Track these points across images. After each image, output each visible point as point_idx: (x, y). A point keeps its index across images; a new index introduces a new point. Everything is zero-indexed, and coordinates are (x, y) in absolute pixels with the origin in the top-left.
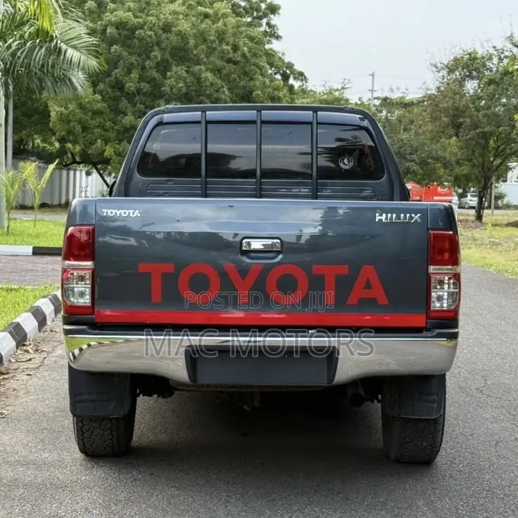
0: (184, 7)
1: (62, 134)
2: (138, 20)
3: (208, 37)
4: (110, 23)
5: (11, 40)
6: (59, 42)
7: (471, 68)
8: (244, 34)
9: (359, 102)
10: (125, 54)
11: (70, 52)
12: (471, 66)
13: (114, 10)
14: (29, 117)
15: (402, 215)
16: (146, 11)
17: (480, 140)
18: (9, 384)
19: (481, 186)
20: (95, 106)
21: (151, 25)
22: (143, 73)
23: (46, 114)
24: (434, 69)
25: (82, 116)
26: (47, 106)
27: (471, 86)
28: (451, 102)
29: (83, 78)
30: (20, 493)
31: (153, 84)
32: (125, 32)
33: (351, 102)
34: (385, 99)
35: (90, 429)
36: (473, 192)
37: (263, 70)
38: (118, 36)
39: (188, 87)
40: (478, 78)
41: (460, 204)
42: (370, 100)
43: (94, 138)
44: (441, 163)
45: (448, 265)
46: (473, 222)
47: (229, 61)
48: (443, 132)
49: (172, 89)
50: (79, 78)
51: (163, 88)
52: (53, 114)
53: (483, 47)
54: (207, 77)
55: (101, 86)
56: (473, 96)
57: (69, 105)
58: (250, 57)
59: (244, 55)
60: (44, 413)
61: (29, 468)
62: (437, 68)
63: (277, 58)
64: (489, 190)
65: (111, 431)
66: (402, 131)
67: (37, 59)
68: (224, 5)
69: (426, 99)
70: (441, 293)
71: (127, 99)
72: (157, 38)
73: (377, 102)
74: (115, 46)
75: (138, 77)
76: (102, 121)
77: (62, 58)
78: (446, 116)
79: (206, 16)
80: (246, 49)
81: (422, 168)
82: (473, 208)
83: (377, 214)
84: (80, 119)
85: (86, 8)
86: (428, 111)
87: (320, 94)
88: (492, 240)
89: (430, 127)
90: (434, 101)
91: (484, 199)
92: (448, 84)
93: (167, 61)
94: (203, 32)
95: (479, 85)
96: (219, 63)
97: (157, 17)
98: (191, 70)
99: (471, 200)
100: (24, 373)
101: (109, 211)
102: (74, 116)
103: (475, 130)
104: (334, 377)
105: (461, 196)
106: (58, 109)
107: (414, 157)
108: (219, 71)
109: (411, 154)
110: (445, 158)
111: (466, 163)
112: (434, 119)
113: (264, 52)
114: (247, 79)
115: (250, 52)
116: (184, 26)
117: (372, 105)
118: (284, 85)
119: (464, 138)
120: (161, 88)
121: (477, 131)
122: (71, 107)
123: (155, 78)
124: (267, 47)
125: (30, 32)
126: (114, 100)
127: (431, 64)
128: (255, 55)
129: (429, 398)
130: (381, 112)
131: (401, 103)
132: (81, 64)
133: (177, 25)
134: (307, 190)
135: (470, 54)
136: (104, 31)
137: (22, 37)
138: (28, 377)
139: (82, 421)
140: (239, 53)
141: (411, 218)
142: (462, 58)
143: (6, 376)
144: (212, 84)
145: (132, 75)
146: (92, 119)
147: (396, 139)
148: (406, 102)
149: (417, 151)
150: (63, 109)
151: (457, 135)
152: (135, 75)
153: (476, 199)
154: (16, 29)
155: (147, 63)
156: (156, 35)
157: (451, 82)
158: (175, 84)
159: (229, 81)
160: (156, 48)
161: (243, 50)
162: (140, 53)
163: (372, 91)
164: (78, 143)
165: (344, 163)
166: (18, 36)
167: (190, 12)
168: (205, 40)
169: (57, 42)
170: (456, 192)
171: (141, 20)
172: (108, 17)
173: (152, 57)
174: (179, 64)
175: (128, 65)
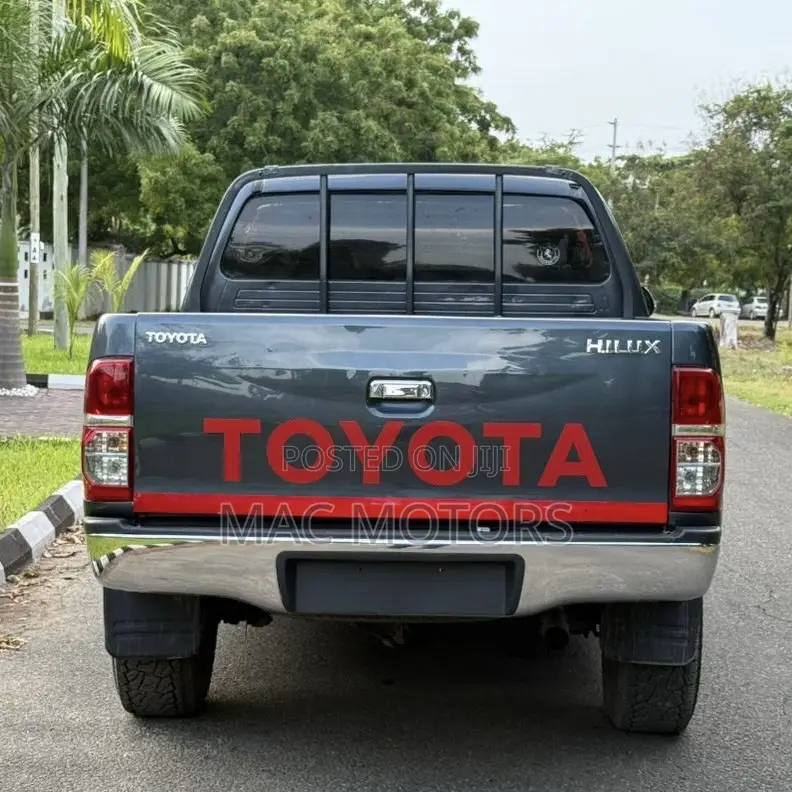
0: (337, 25)
1: (157, 211)
2: (266, 42)
3: (370, 68)
4: (226, 48)
5: (70, 72)
6: (140, 73)
7: (761, 112)
8: (423, 63)
9: (595, 164)
10: (247, 93)
11: (157, 89)
12: (759, 109)
13: (233, 28)
14: (111, 185)
15: (630, 343)
16: (279, 31)
17: (773, 219)
18: (37, 593)
19: (774, 286)
20: (205, 170)
21: (285, 50)
22: (274, 121)
23: (134, 181)
24: (705, 113)
25: (187, 184)
26: (136, 170)
27: (760, 139)
28: (731, 162)
29: (177, 128)
30: (21, 780)
31: (289, 137)
32: (249, 61)
33: (582, 163)
34: (632, 159)
35: (138, 675)
36: (762, 295)
37: (452, 116)
38: (237, 66)
39: (341, 141)
40: (770, 126)
41: (742, 312)
42: (610, 160)
43: (203, 217)
44: (714, 253)
45: (705, 423)
46: (760, 340)
47: (401, 103)
48: (717, 207)
49: (316, 144)
50: (171, 128)
51: (304, 144)
52: (144, 181)
53: (777, 80)
54: (369, 127)
55: (214, 141)
56: (762, 152)
57: (168, 169)
58: (431, 97)
59: (422, 94)
60: (82, 643)
61: (42, 735)
62: (709, 111)
63: (471, 99)
64: (786, 292)
65: (172, 679)
66: (657, 206)
67: (109, 98)
68: (394, 20)
69: (692, 158)
70: (693, 469)
71: (251, 160)
72: (295, 69)
73: (621, 164)
74: (231, 83)
75: (264, 126)
76: (215, 190)
77: (144, 97)
78: (722, 183)
79: (368, 37)
80: (425, 85)
81: (684, 260)
82: (762, 318)
83: (589, 341)
84: (184, 188)
85: (193, 25)
86: (696, 176)
87: (537, 151)
88: (788, 367)
89: (697, 200)
90: (705, 160)
91: (777, 306)
92: (726, 136)
93: (310, 103)
94: (363, 61)
95: (772, 136)
96: (387, 106)
97: (295, 38)
98: (345, 116)
99: (758, 307)
100: (61, 576)
101: (157, 335)
102: (175, 184)
103: (765, 202)
104: (517, 604)
105: (744, 301)
106: (152, 174)
107: (674, 244)
108: (386, 118)
109: (669, 239)
110: (719, 246)
111: (752, 252)
112: (705, 188)
113: (453, 88)
114: (428, 129)
115: (431, 89)
116: (335, 52)
117: (613, 168)
118: (482, 138)
119: (748, 216)
120: (301, 143)
121: (769, 205)
122: (171, 171)
123: (291, 129)
124: (458, 82)
125: (98, 61)
126: (233, 160)
127: (700, 106)
128: (439, 94)
129: (675, 632)
130: (626, 177)
131: (656, 165)
132: (173, 107)
133: (325, 50)
134: (486, 299)
135: (758, 92)
136: (218, 59)
137: (86, 66)
138: (66, 583)
139: (125, 664)
140: (416, 90)
141: (644, 347)
142: (747, 97)
143: (33, 581)
144: (377, 137)
145: (257, 125)
146: (200, 189)
147: (646, 216)
148: (662, 163)
149: (678, 236)
150: (158, 174)
151: (738, 212)
152: (260, 125)
153: (766, 305)
154: (77, 55)
155: (280, 106)
156: (292, 64)
157: (730, 133)
158: (321, 136)
159: (401, 133)
160: (293, 84)
161: (422, 86)
162: (270, 91)
163: (614, 147)
164: (181, 225)
165: (545, 257)
166: (81, 64)
167: (343, 32)
168: (366, 73)
169: (137, 74)
170: (737, 294)
171: (270, 43)
172: (224, 38)
173: (287, 98)
174: (327, 107)
175: (251, 110)
